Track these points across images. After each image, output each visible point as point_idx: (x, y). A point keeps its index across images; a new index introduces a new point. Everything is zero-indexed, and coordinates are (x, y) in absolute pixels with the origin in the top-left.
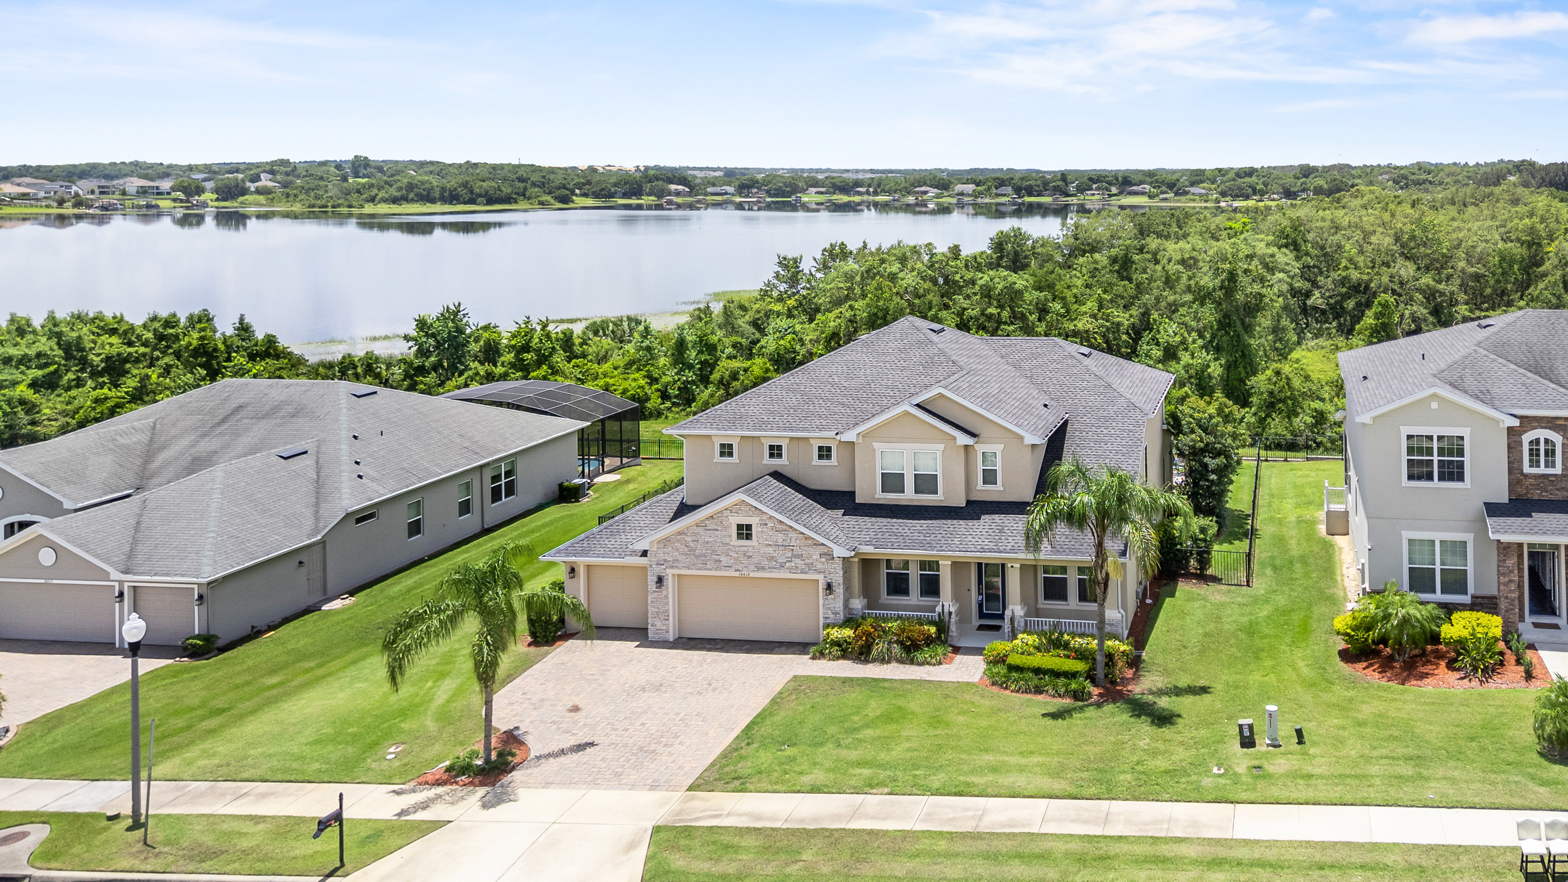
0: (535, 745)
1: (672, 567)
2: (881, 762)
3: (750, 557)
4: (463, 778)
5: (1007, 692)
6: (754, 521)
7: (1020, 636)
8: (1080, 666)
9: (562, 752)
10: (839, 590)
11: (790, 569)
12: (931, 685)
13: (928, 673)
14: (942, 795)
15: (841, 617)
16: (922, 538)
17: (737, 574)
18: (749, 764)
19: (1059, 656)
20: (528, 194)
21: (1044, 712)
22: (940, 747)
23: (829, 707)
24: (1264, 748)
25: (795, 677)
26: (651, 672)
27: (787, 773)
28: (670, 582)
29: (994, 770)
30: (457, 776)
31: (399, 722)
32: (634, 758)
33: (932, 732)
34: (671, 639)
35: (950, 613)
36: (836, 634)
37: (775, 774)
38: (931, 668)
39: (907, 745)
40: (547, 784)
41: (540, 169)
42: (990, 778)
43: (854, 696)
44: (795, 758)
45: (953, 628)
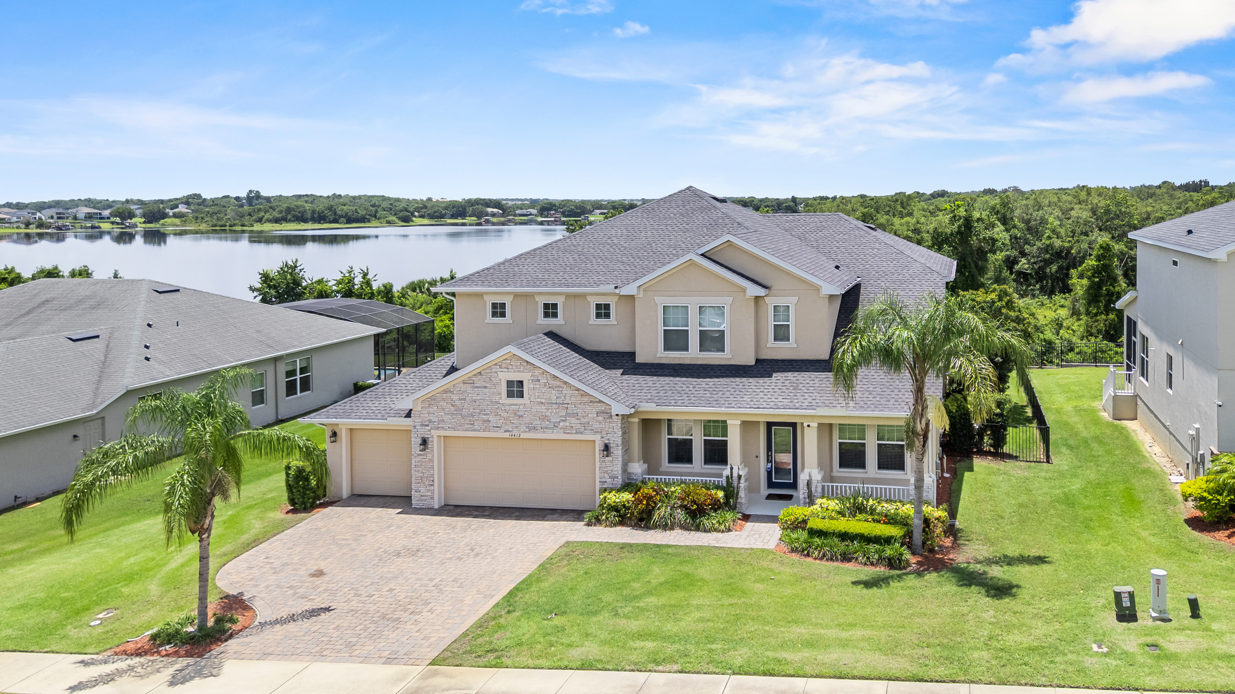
0: (263, 612)
1: (437, 428)
2: (668, 634)
3: (521, 416)
4: (167, 647)
5: (809, 560)
6: (525, 377)
7: (819, 501)
8: (894, 531)
9: (292, 618)
10: (617, 451)
11: (564, 428)
12: (721, 551)
13: (717, 540)
14: (746, 674)
15: (619, 481)
16: (709, 395)
17: (507, 435)
18: (508, 634)
19: (866, 520)
20: (378, 215)
21: (854, 580)
22: (738, 617)
23: (605, 573)
24: (1150, 623)
25: (568, 543)
26: (410, 537)
27: (552, 646)
28: (435, 444)
29: (810, 644)
30: (160, 645)
31: (122, 587)
32: (373, 626)
33: (726, 601)
34: (436, 507)
35: (740, 477)
36: (613, 498)
37: (539, 647)
38: (720, 535)
39: (697, 615)
40: (264, 656)
41: (389, 199)
42: (806, 653)
43: (634, 562)
44: (563, 629)
45: (742, 494)
